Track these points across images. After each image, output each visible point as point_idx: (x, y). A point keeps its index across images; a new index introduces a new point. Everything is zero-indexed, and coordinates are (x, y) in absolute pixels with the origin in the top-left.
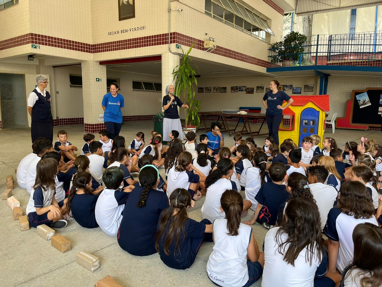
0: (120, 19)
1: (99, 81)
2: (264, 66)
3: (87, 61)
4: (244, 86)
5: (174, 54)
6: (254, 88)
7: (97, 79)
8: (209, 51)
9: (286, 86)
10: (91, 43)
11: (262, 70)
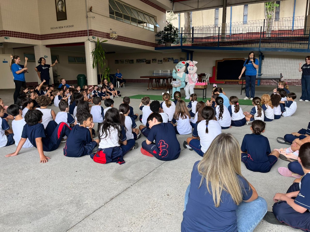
0: (58, 20)
1: (46, 57)
2: (152, 46)
3: (37, 45)
4: (144, 59)
5: (92, 42)
6: (150, 60)
7: (45, 56)
8: (114, 39)
9: (170, 58)
10: (40, 34)
11: (152, 49)
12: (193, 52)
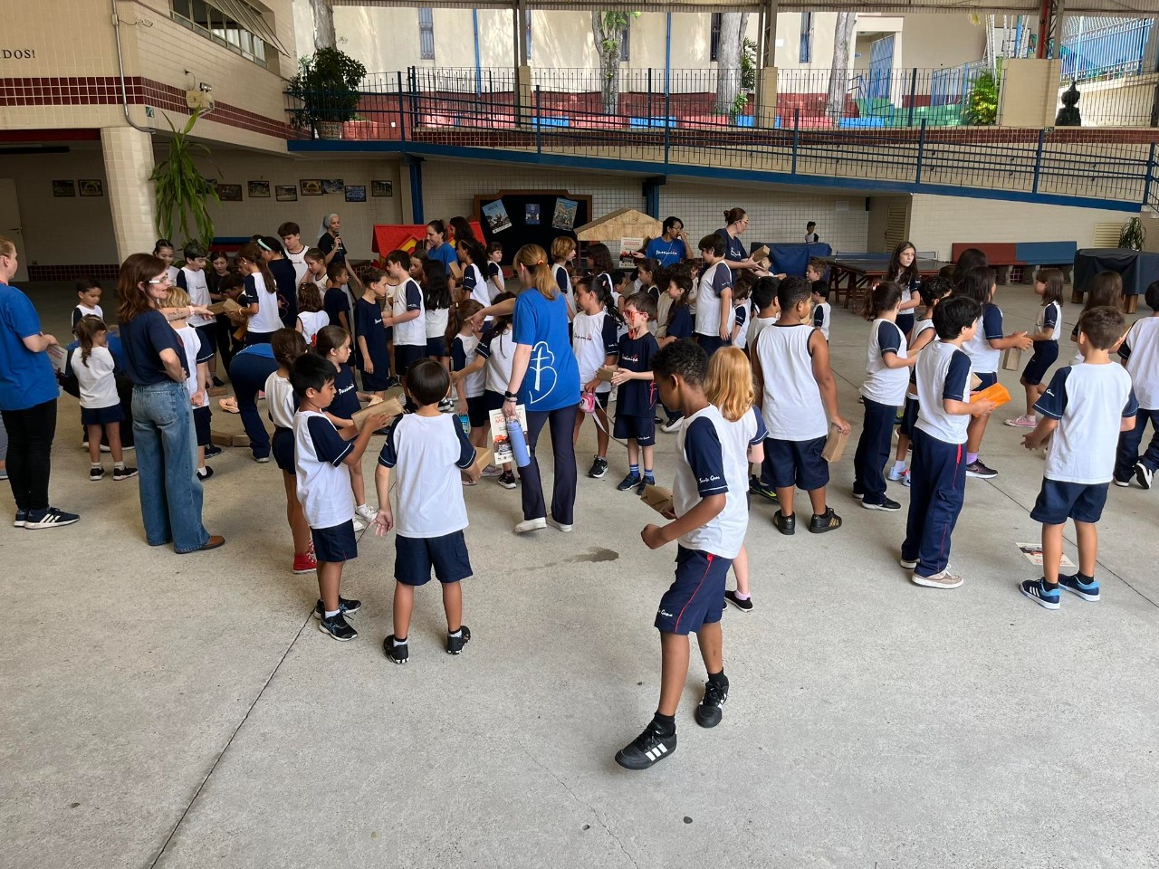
5: (140, 129)
8: (203, 114)
9: (328, 182)
11: (276, 145)
12: (422, 163)
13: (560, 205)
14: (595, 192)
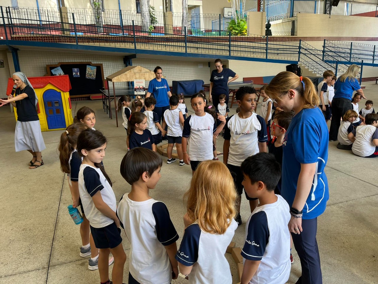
12: (18, 50)
13: (89, 68)
14: (103, 63)
